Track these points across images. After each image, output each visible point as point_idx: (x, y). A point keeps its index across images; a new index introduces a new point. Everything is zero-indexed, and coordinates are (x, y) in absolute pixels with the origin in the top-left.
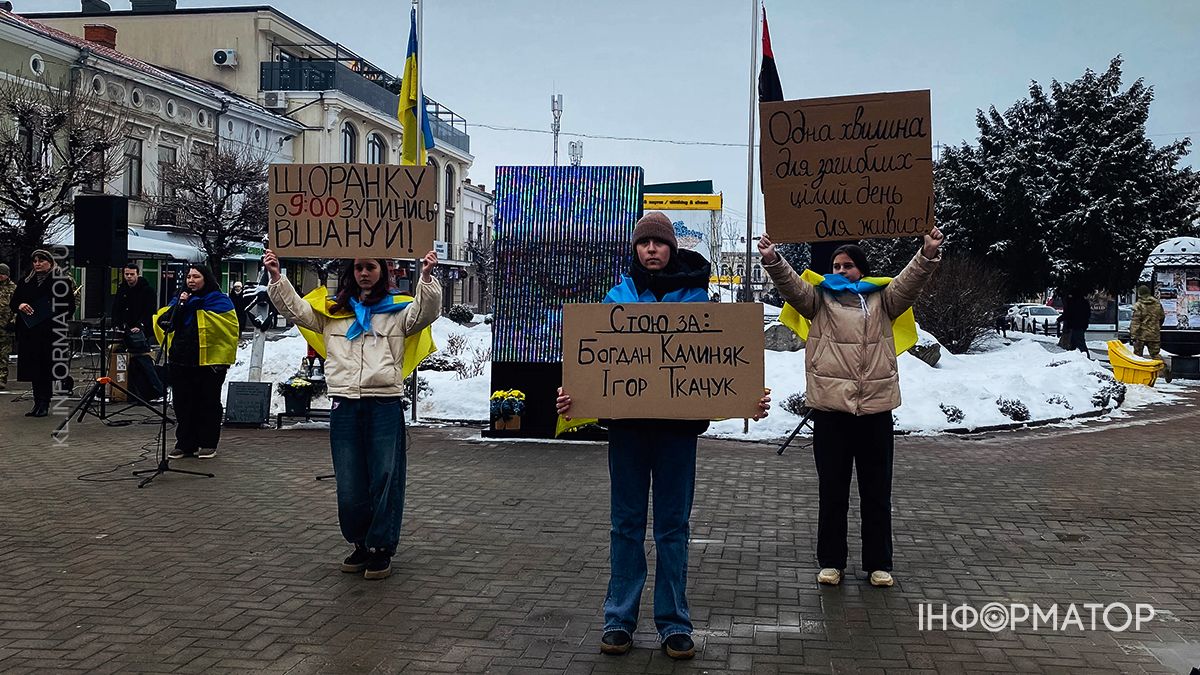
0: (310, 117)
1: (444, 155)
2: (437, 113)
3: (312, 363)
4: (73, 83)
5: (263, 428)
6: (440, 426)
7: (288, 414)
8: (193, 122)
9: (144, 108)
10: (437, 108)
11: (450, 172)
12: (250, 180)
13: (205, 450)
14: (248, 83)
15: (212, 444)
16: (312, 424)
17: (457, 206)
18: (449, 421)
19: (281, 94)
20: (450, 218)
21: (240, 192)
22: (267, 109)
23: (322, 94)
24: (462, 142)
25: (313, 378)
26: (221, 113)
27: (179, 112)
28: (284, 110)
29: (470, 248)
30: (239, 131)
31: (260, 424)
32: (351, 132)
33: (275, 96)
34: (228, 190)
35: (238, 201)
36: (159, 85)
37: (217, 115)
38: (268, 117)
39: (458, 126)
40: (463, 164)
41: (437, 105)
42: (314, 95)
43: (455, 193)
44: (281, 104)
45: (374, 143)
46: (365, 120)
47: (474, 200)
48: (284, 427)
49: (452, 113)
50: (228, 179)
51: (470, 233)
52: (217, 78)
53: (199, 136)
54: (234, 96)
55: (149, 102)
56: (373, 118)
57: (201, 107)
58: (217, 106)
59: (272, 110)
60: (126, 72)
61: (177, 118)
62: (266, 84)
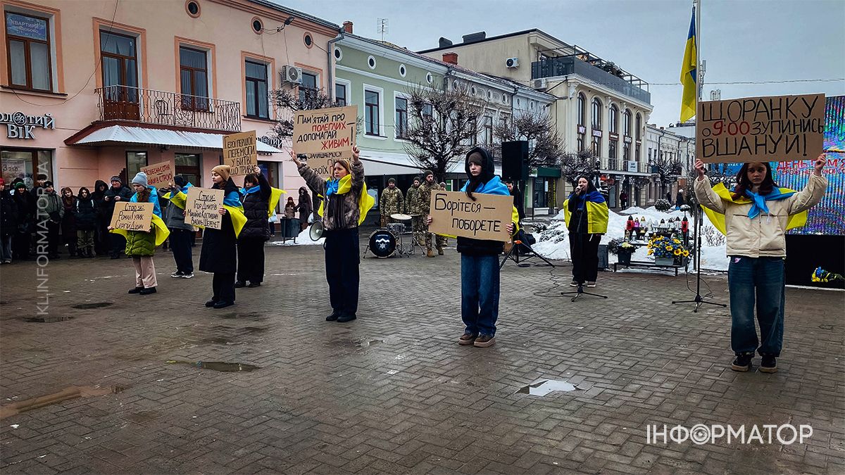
0: (560, 92)
1: (635, 107)
2: (631, 81)
3: (631, 234)
4: (445, 85)
5: (605, 271)
6: (715, 274)
7: (620, 263)
8: (500, 101)
9: (478, 96)
10: (631, 78)
11: (638, 117)
12: (539, 131)
13: (590, 282)
14: (524, 76)
15: (593, 279)
16: (630, 270)
17: (642, 138)
18: (719, 271)
19: (543, 80)
20: (638, 146)
21: (534, 138)
22: (536, 90)
23: (566, 77)
24: (646, 97)
25: (633, 242)
26: (514, 94)
27: (494, 96)
28: (545, 89)
29: (649, 165)
30: (523, 105)
32: (582, 98)
33: (540, 81)
34: (528, 137)
35: (533, 143)
36: (480, 80)
37: (512, 95)
38: (537, 94)
39: (644, 88)
40: (646, 112)
41: (631, 76)
42: (562, 78)
43: (642, 130)
44: (543, 86)
45: (595, 104)
46: (590, 90)
47: (653, 134)
48: (618, 271)
49: (640, 80)
50: (528, 131)
51: (650, 155)
52: (508, 76)
53: (503, 109)
54: (517, 84)
55: (480, 92)
56: (591, 87)
57: (504, 92)
58: (512, 90)
59: (538, 90)
60: (468, 77)
61: (492, 100)
62: (534, 75)
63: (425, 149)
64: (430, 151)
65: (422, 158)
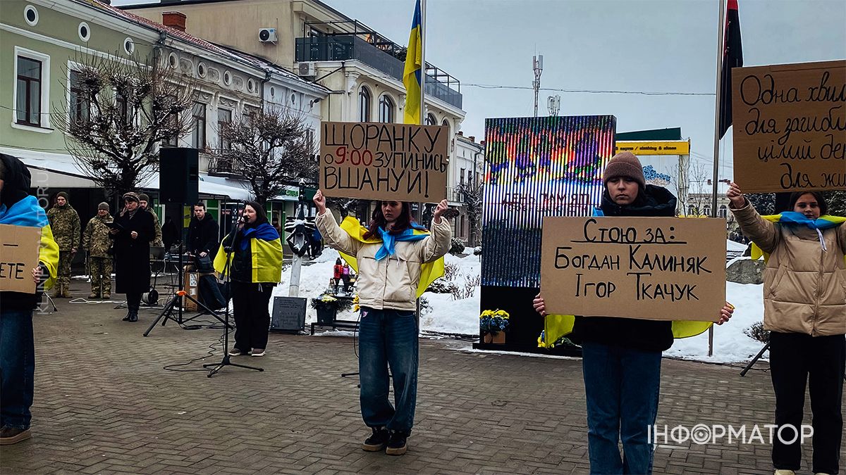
0: (334, 83)
1: (441, 112)
2: (436, 76)
3: (337, 283)
4: (155, 59)
5: (300, 334)
6: (439, 338)
7: (319, 323)
8: (243, 89)
9: (207, 78)
10: (436, 72)
12: (288, 135)
13: (256, 350)
14: (285, 56)
15: (262, 346)
16: (338, 332)
17: (451, 155)
18: (445, 334)
19: (311, 64)
21: (280, 145)
22: (301, 77)
23: (343, 63)
24: (456, 100)
25: (338, 295)
26: (265, 81)
27: (234, 80)
28: (313, 77)
29: (461, 192)
30: (279, 96)
31: (297, 331)
32: (366, 94)
33: (307, 66)
34: (271, 143)
35: (279, 153)
36: (217, 58)
37: (262, 83)
38: (301, 83)
39: (454, 87)
40: (456, 119)
41: (436, 69)
42: (338, 64)
43: (450, 144)
44: (311, 73)
45: (384, 103)
46: (377, 84)
47: (466, 150)
48: (316, 334)
49: (448, 76)
50: (271, 134)
51: (462, 178)
52: (261, 53)
53: (249, 100)
54: (275, 66)
55: (211, 73)
56: (384, 82)
57: (250, 76)
58: (262, 75)
59: (304, 78)
60: (194, 50)
61: (231, 86)
62: (300, 56)
63: (101, 151)
64: (110, 155)
65: (97, 165)
